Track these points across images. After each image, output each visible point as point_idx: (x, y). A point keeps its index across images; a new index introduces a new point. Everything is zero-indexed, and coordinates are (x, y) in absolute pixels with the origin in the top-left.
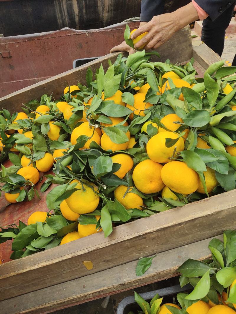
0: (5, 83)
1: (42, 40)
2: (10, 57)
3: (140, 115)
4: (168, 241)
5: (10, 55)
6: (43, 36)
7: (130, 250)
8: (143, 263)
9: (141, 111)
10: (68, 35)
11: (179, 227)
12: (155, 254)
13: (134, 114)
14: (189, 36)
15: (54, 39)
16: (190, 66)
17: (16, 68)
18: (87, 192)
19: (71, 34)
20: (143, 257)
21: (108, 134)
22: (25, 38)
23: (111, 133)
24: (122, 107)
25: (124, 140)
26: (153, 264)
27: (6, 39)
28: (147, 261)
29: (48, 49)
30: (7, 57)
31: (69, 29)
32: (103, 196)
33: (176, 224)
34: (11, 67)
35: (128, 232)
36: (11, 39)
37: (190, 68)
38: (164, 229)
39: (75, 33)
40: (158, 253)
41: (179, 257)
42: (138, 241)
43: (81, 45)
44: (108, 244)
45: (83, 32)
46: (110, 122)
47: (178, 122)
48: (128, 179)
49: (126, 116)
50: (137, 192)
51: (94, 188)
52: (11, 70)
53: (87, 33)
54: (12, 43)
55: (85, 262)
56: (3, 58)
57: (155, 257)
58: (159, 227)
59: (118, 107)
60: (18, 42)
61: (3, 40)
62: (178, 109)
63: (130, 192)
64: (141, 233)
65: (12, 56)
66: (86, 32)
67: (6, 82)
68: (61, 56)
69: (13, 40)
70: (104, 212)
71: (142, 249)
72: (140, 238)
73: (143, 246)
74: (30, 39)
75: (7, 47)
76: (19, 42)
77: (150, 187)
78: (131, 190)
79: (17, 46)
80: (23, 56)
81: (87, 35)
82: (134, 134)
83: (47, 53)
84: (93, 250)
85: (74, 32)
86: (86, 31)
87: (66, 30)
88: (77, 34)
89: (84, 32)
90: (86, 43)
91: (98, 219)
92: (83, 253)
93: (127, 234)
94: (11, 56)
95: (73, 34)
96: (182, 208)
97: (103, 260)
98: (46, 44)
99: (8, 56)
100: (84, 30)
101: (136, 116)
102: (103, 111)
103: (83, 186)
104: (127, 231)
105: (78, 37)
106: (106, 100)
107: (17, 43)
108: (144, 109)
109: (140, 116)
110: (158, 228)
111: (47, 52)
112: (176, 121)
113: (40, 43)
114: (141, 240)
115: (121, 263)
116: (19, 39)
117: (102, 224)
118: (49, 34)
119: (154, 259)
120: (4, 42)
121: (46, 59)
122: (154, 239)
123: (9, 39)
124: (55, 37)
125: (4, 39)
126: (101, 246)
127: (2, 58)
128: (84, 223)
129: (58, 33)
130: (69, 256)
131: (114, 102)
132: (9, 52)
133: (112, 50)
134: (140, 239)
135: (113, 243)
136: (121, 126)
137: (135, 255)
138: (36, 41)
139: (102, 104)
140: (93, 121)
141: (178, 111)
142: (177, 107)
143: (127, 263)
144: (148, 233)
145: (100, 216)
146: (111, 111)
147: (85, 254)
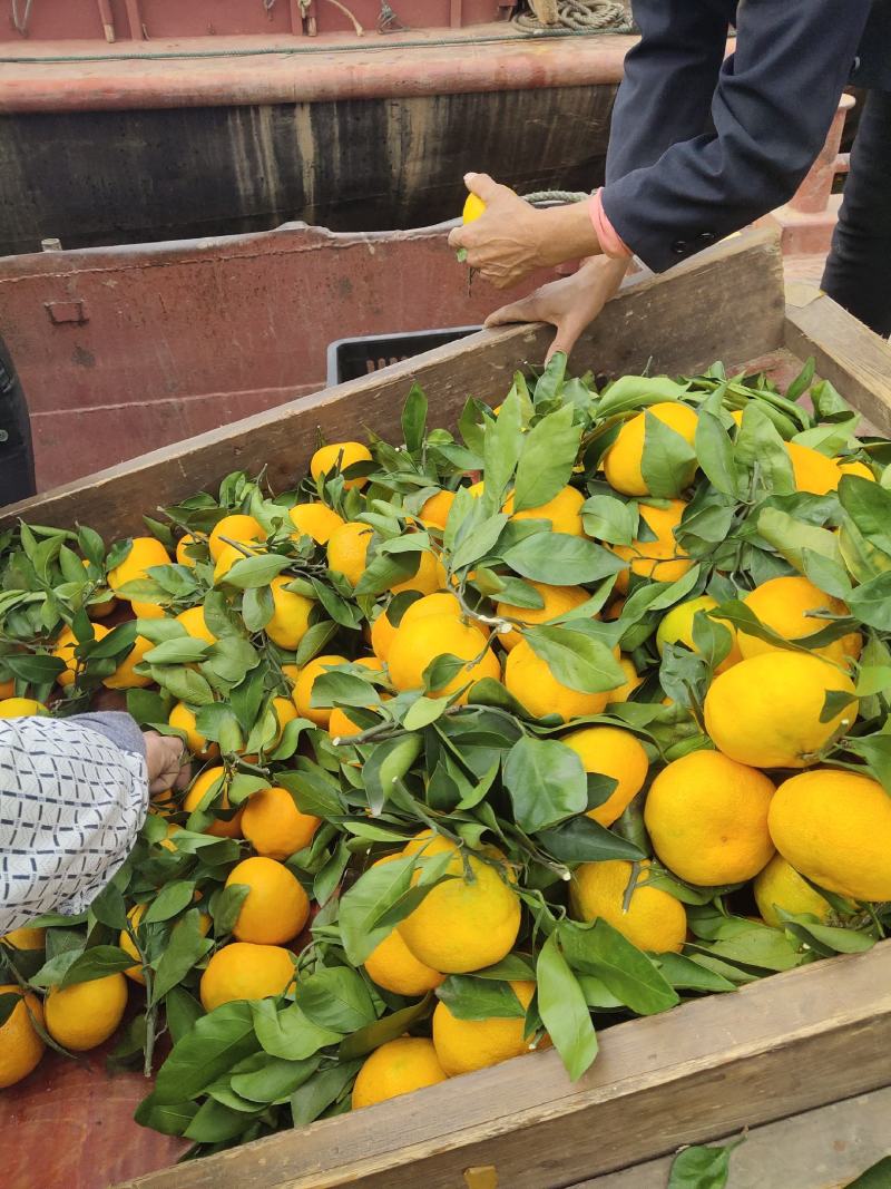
0: (54, 412)
1: (206, 265)
2: (82, 322)
3: (655, 577)
4: (799, 1084)
5: (80, 313)
6: (211, 250)
7: (650, 1123)
8: (692, 1171)
9: (660, 561)
10: (302, 248)
11: (855, 1033)
12: (739, 1131)
13: (632, 574)
14: (773, 273)
15: (249, 260)
16: (829, 395)
17: (100, 364)
18: (483, 887)
19: (314, 246)
20: (692, 1145)
21: (543, 653)
22: (143, 256)
23: (555, 648)
24: (585, 546)
25: (609, 678)
26: (732, 1176)
27: (72, 259)
28: (708, 1161)
29: (226, 300)
30: (71, 322)
31: (307, 227)
32: (537, 897)
33: (848, 1023)
34: (83, 357)
35: (655, 1056)
36: (90, 256)
37: (830, 403)
38: (798, 1044)
39: (328, 244)
40: (750, 1128)
41: (838, 1145)
42: (693, 1090)
43: (345, 287)
44: (576, 1104)
45: (355, 239)
46: (537, 600)
47: (823, 613)
48: (632, 832)
49: (602, 582)
50: (668, 884)
51: (505, 868)
52: (83, 368)
53: (373, 244)
54: (94, 272)
55: (472, 1171)
56: (54, 322)
57: (739, 1143)
58: (778, 1034)
59: (571, 545)
60: (116, 271)
61: (59, 260)
62: (812, 562)
63: (645, 884)
64: (709, 1062)
65: (88, 320)
66: (367, 241)
67: (60, 412)
68: (271, 321)
69: (99, 260)
70: (549, 965)
71: (695, 1117)
72: (701, 1079)
73: (705, 1106)
74: (159, 260)
75: (72, 285)
76: (120, 268)
77: (720, 861)
78: (644, 876)
79: (111, 283)
80: (130, 319)
81: (372, 250)
82: (632, 647)
83: (222, 312)
84: (514, 1127)
85: (324, 238)
86: (370, 238)
87: (293, 232)
88: (336, 245)
89: (361, 239)
90: (366, 279)
91: (524, 997)
92: (475, 1141)
93: (653, 1064)
94: (85, 317)
95: (319, 246)
96: (863, 958)
97: (538, 1162)
98: (219, 279)
99: (75, 317)
100: (362, 234)
101: (639, 581)
102: (511, 558)
103: (466, 862)
104: (650, 1053)
105: (337, 256)
106: (521, 517)
107: (110, 272)
108: (672, 556)
109: (653, 581)
110: (778, 1040)
111: (219, 307)
112: (812, 608)
113: (199, 274)
114: (705, 1087)
115: (602, 1168)
116: (119, 256)
117: (548, 1016)
118: (234, 246)
119: (736, 1150)
120: (61, 268)
121: (214, 332)
122: (751, 1078)
123: (82, 257)
124: (254, 257)
125: (65, 257)
126: (547, 1113)
127: (51, 326)
128: (464, 1010)
129: (265, 240)
130: (420, 1152)
131: (549, 524)
132: (80, 305)
133: (494, 317)
134: (702, 1083)
135: (598, 1102)
136: (586, 620)
137: (664, 1140)
138: (183, 267)
139: (508, 534)
140: (479, 601)
141: (814, 570)
142: (808, 555)
143: (629, 1166)
144: (739, 1060)
145: (532, 983)
146: (542, 563)
147: (484, 1142)
